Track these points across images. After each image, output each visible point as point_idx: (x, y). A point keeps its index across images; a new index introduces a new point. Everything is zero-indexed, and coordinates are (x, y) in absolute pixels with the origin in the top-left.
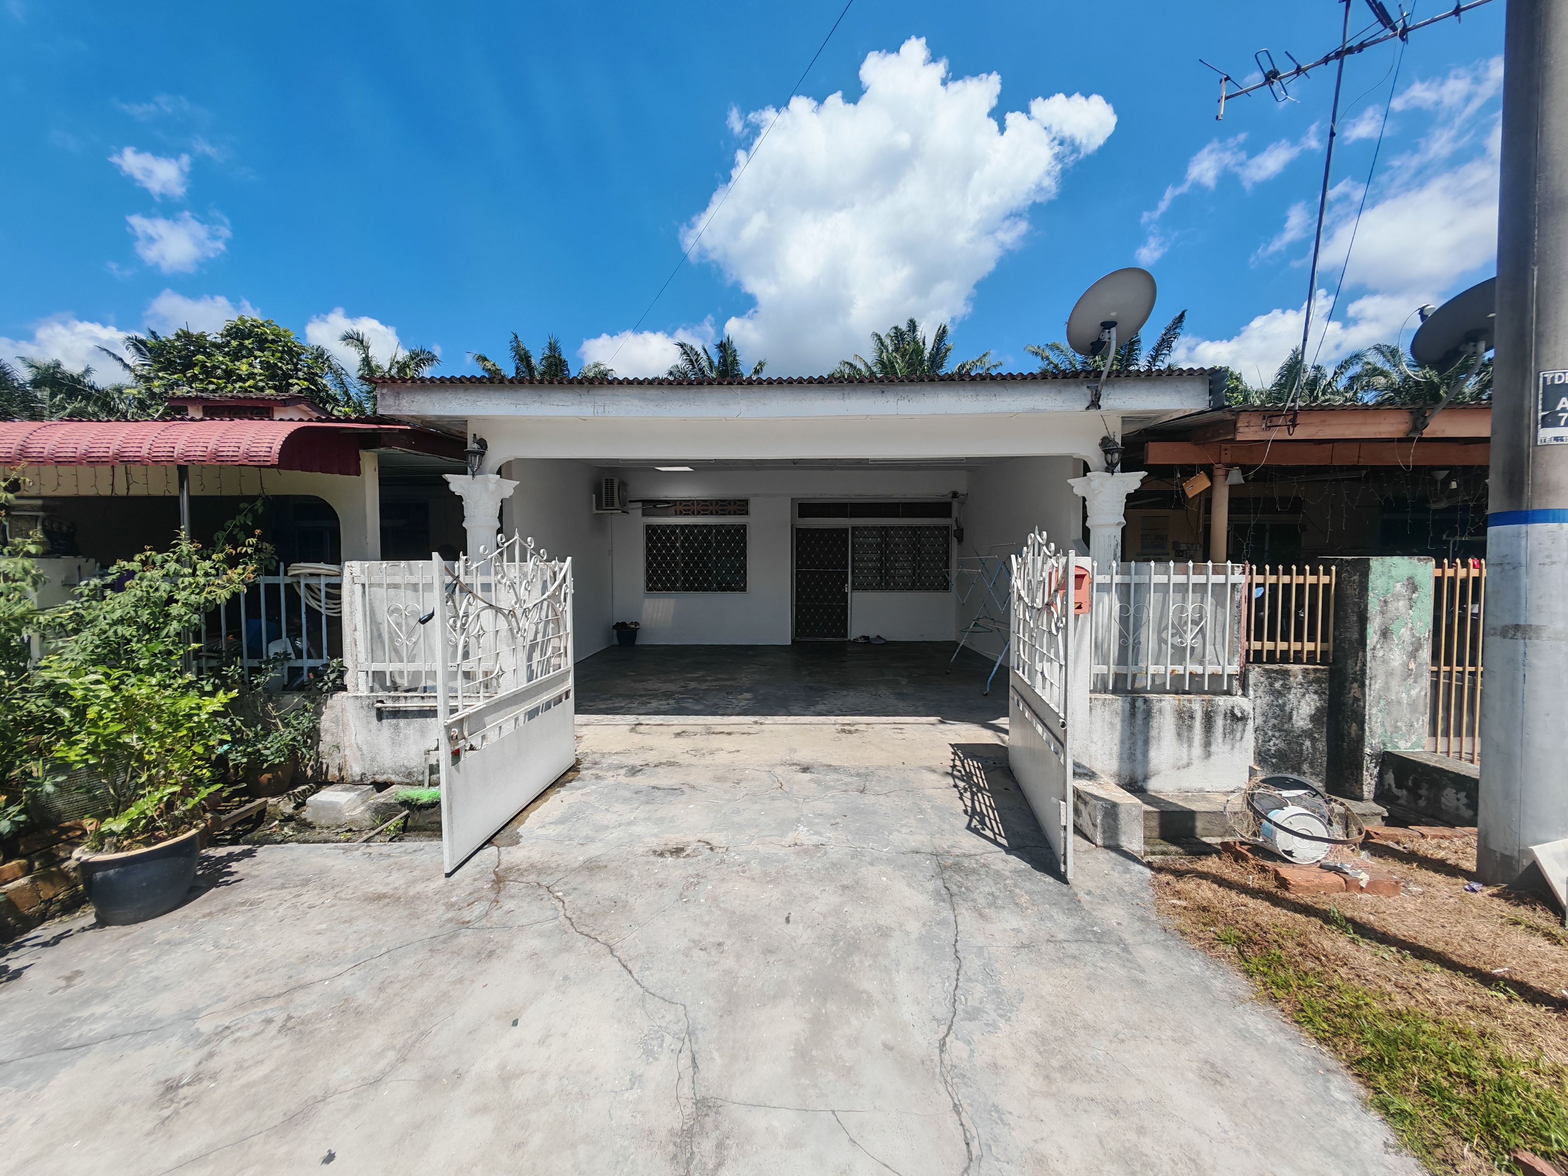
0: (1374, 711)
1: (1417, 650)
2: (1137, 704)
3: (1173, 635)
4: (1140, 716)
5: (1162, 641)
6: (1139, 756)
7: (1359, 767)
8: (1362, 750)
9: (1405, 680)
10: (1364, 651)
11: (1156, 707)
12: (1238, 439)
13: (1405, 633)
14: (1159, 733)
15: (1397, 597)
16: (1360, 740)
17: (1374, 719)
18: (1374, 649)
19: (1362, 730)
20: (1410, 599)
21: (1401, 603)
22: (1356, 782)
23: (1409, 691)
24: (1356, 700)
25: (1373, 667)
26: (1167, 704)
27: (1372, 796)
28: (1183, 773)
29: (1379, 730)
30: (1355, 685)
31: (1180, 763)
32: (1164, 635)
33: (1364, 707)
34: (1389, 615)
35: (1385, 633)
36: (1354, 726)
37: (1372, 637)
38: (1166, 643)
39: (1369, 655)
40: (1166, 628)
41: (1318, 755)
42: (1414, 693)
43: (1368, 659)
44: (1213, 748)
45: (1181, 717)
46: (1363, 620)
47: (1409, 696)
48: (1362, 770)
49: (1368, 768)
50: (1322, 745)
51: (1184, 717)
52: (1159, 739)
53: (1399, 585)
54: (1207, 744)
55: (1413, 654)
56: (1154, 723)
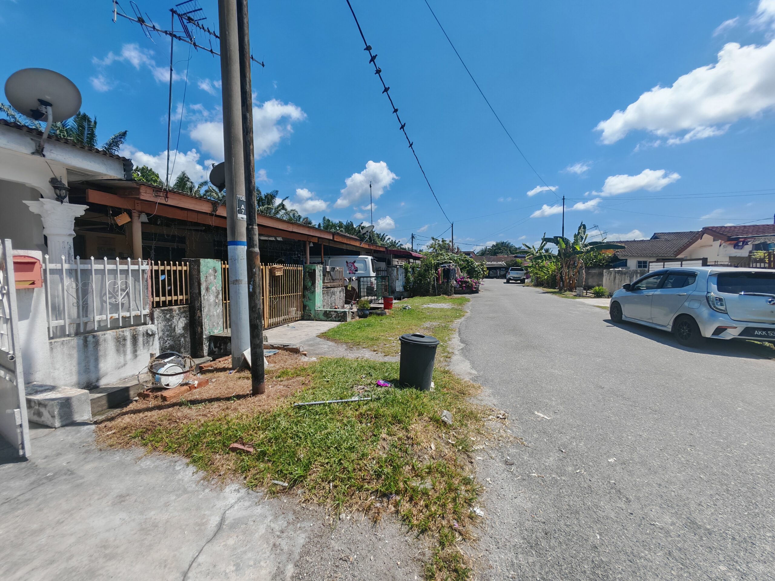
0: (206, 320)
1: (218, 295)
2: (88, 339)
3: (110, 298)
4: (91, 347)
5: (103, 302)
6: (92, 368)
7: (202, 344)
8: (202, 337)
9: (215, 307)
10: (201, 297)
11: (102, 338)
12: (141, 198)
13: (213, 288)
14: (105, 352)
15: (210, 275)
16: (202, 333)
17: (206, 324)
18: (204, 296)
19: (202, 329)
20: (215, 275)
21: (212, 277)
22: (201, 350)
23: (216, 311)
24: (199, 317)
25: (205, 303)
26: (110, 335)
27: (207, 354)
28: (122, 370)
29: (208, 328)
30: (199, 311)
31: (120, 365)
32: (104, 298)
33: (202, 320)
34: (208, 282)
35: (207, 289)
36: (199, 328)
37: (203, 292)
38: (106, 302)
39: (202, 298)
40: (105, 294)
41: (187, 343)
42: (218, 311)
43: (202, 300)
44: (138, 353)
45: (118, 341)
46: (199, 284)
47: (217, 312)
48: (203, 344)
49: (205, 343)
50: (188, 339)
51: (120, 342)
52: (105, 355)
53: (210, 270)
54: (135, 351)
55: (217, 297)
56: (101, 348)
